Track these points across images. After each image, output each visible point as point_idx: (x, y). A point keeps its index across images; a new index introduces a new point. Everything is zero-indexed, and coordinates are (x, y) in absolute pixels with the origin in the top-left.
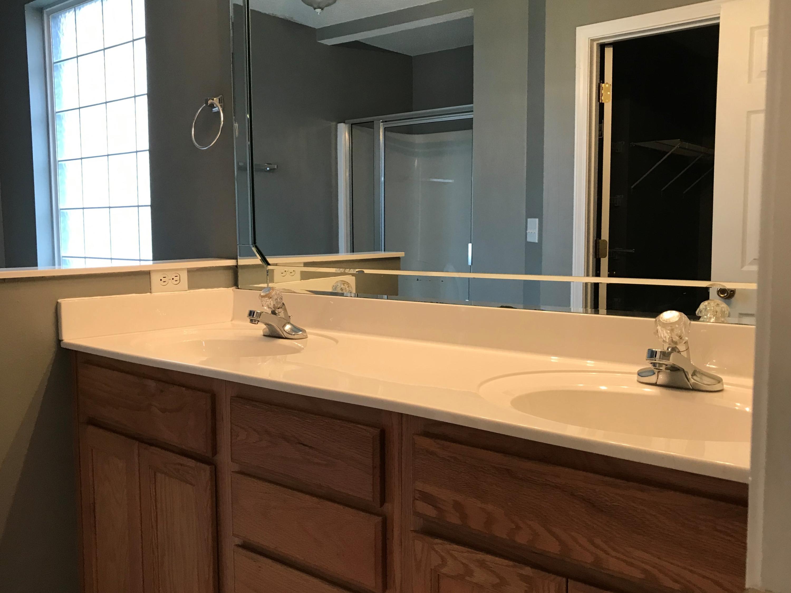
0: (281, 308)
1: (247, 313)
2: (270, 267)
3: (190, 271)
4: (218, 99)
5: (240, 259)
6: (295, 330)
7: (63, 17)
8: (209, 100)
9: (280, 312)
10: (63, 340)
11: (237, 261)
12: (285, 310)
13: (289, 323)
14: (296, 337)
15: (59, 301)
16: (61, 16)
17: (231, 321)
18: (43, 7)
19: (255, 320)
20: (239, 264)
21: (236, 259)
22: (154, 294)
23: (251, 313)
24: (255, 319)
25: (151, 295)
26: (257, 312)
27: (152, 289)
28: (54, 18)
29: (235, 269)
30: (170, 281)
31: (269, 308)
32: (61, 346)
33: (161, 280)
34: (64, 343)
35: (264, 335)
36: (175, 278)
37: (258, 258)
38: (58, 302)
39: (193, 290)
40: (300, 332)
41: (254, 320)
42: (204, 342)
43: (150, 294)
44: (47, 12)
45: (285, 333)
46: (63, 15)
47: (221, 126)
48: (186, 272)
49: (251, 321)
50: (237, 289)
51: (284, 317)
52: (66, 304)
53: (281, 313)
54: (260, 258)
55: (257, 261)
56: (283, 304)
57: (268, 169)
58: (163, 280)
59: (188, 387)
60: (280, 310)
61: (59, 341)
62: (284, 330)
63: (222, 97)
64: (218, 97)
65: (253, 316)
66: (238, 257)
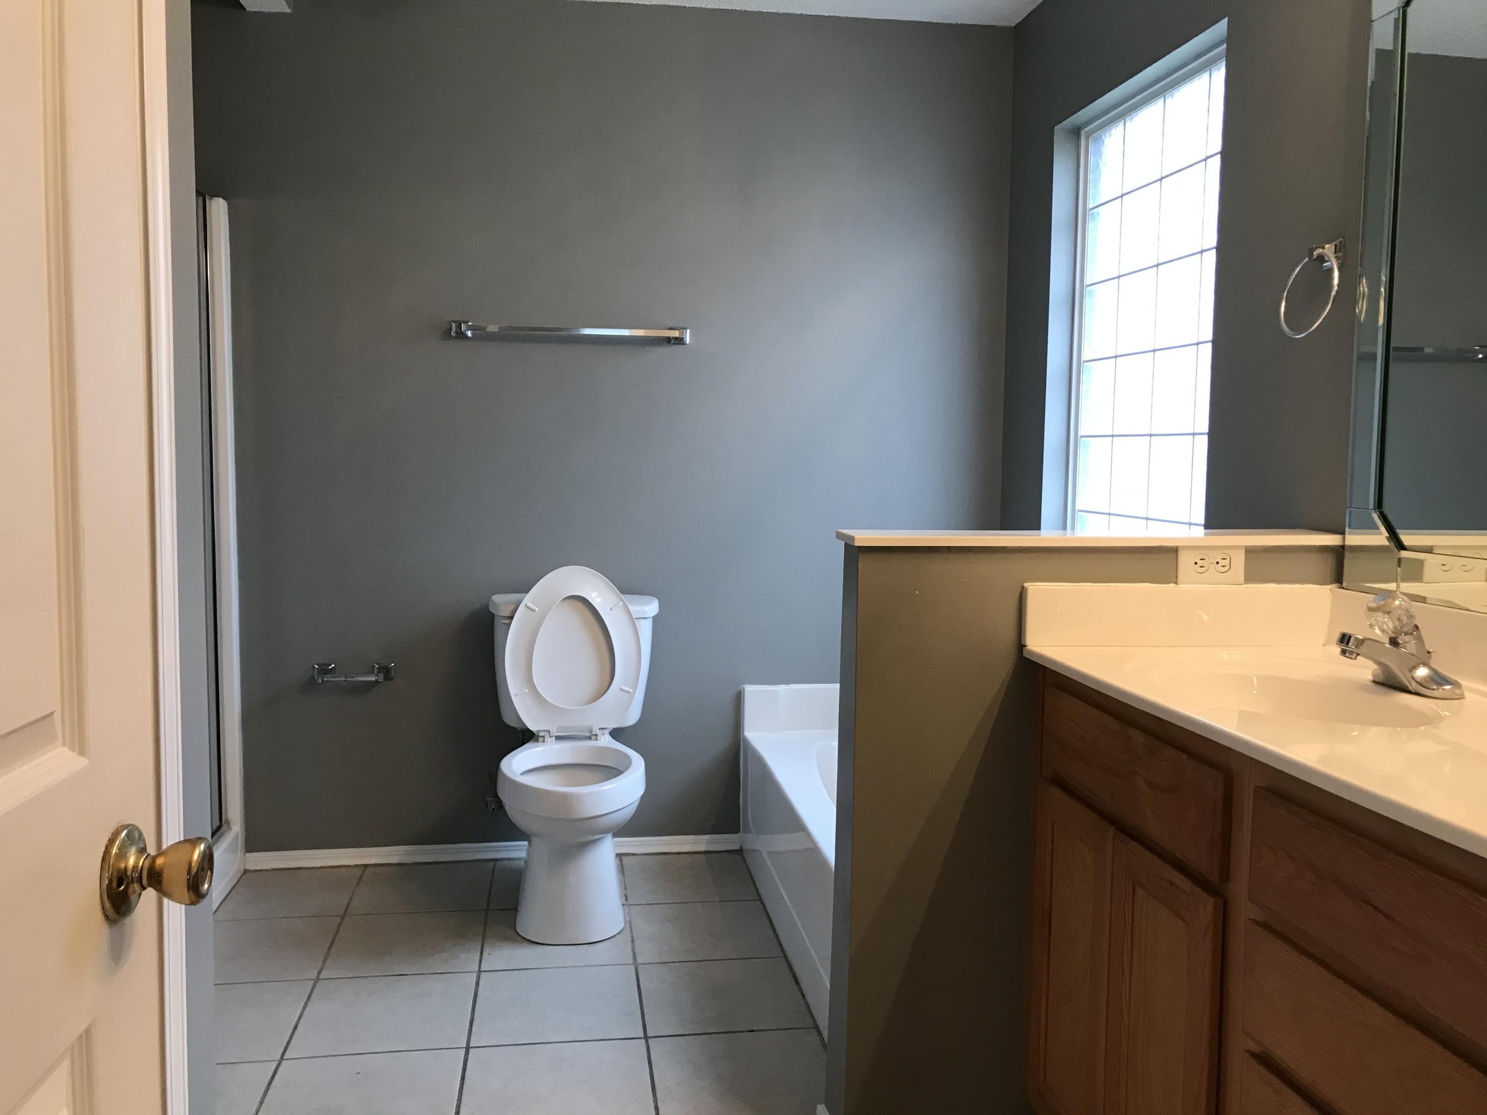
0: (1411, 634)
1: (1337, 636)
2: (1404, 554)
3: (1250, 551)
4: (1334, 246)
5: (1350, 534)
6: (1437, 679)
7: (1107, 137)
8: (1315, 249)
9: (1407, 642)
10: (1026, 646)
11: (1344, 538)
12: (1420, 639)
13: (1425, 664)
14: (1435, 694)
15: (1025, 585)
16: (1106, 137)
17: (1324, 645)
18: (1080, 127)
19: (1352, 653)
20: (1346, 544)
21: (1343, 533)
22: (1181, 585)
23: (1345, 639)
24: (1351, 649)
25: (1176, 587)
26: (1356, 637)
27: (1178, 578)
28: (1095, 140)
29: (1339, 553)
30: (1212, 567)
31: (1383, 631)
32: (1023, 654)
33: (1196, 563)
34: (1028, 650)
35: (1374, 682)
36: (1222, 562)
37: (1381, 534)
38: (1023, 587)
39: (1253, 584)
40: (1447, 685)
41: (1350, 651)
42: (1257, 678)
43: (1175, 585)
44: (1086, 132)
45: (1413, 683)
46: (1107, 134)
47: (1333, 293)
48: (1243, 551)
49: (1344, 652)
50: (1340, 588)
51: (1415, 652)
52: (1036, 590)
53: (1410, 645)
54: (1388, 535)
55: (1380, 538)
56: (1416, 627)
57: (1480, 356)
58: (1200, 563)
59: (1192, 755)
60: (1407, 638)
61: (1021, 646)
62: (1413, 678)
63: (1341, 241)
64: (1333, 242)
65: (1347, 644)
66: (1347, 529)
